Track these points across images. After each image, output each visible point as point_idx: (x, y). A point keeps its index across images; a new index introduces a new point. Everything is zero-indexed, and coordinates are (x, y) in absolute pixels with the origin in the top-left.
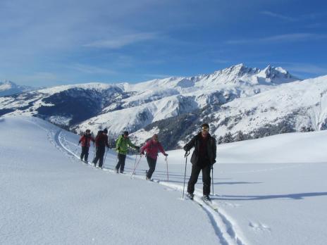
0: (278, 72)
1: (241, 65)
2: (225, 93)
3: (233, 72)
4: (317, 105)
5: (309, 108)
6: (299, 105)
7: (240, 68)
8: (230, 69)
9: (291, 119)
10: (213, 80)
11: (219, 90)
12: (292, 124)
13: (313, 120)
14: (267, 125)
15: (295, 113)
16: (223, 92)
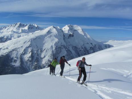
0: (34, 26)
1: (20, 23)
2: (5, 37)
3: (16, 26)
4: (21, 47)
5: (18, 48)
6: (16, 47)
7: (19, 24)
8: (15, 25)
9: (11, 53)
10: (8, 29)
11: (2, 36)
12: (11, 54)
13: (18, 53)
14: (2, 55)
15: (13, 50)
16: (4, 37)
